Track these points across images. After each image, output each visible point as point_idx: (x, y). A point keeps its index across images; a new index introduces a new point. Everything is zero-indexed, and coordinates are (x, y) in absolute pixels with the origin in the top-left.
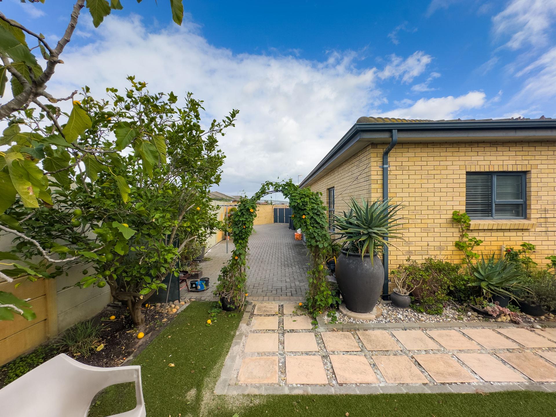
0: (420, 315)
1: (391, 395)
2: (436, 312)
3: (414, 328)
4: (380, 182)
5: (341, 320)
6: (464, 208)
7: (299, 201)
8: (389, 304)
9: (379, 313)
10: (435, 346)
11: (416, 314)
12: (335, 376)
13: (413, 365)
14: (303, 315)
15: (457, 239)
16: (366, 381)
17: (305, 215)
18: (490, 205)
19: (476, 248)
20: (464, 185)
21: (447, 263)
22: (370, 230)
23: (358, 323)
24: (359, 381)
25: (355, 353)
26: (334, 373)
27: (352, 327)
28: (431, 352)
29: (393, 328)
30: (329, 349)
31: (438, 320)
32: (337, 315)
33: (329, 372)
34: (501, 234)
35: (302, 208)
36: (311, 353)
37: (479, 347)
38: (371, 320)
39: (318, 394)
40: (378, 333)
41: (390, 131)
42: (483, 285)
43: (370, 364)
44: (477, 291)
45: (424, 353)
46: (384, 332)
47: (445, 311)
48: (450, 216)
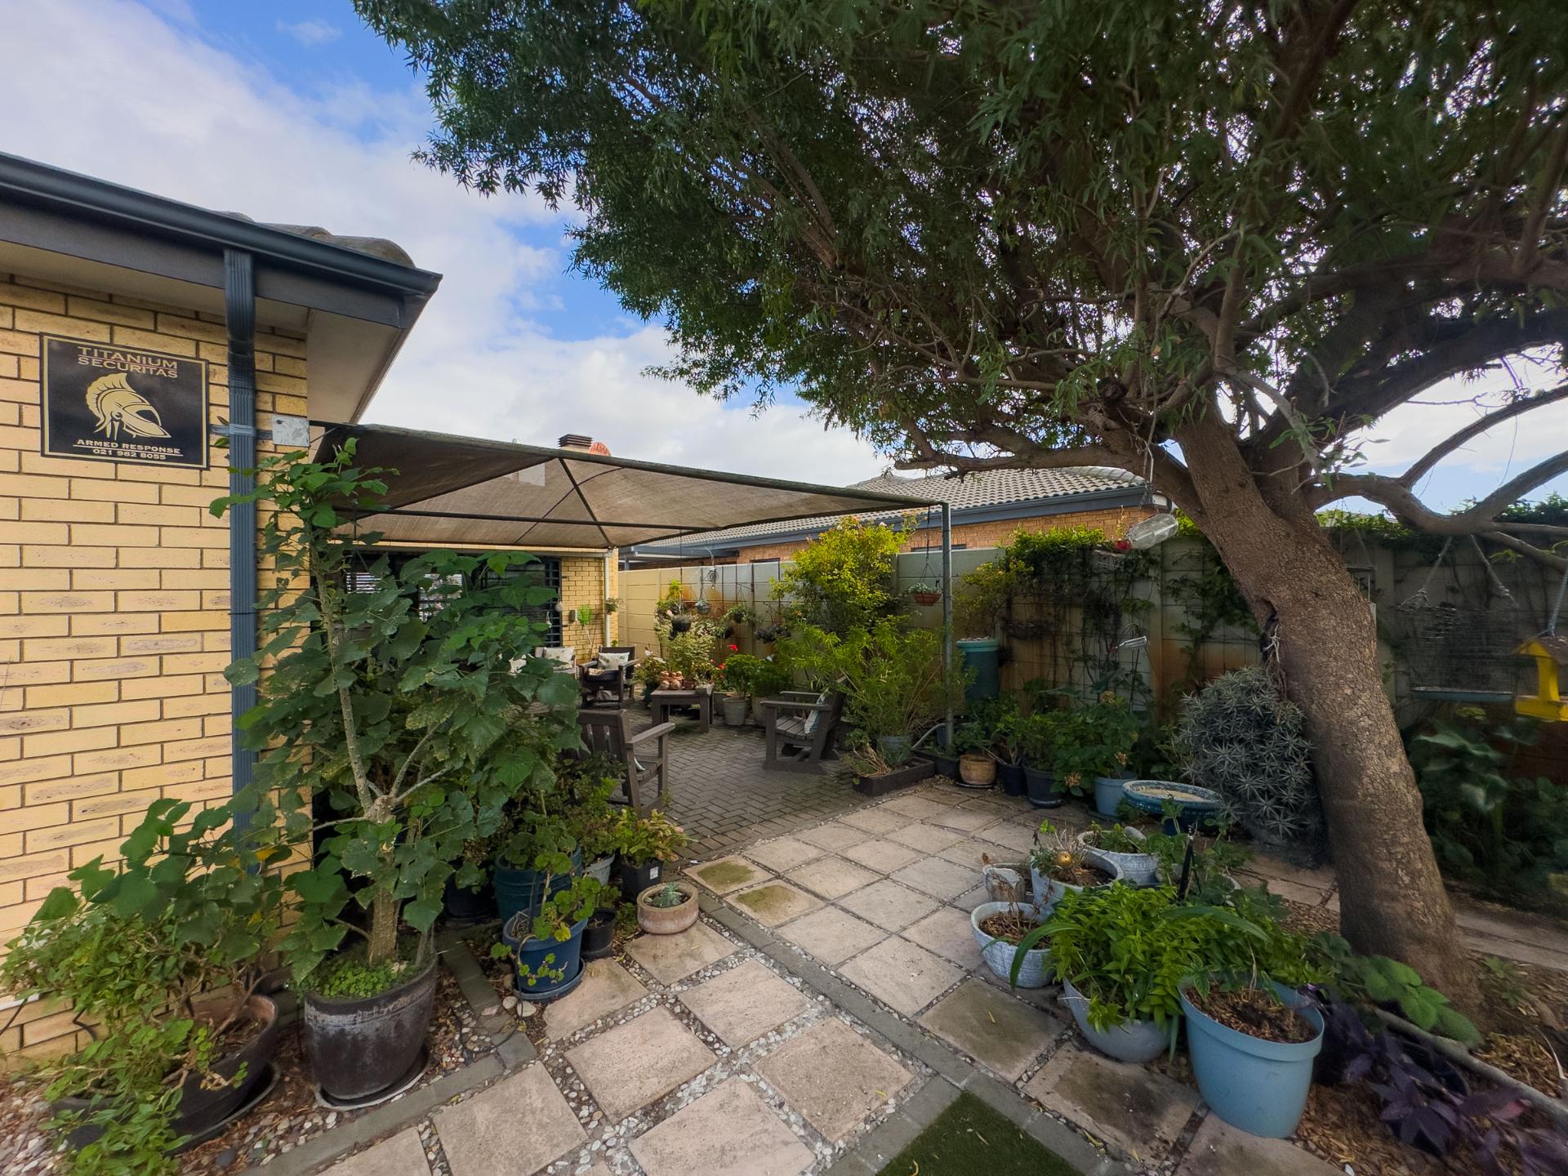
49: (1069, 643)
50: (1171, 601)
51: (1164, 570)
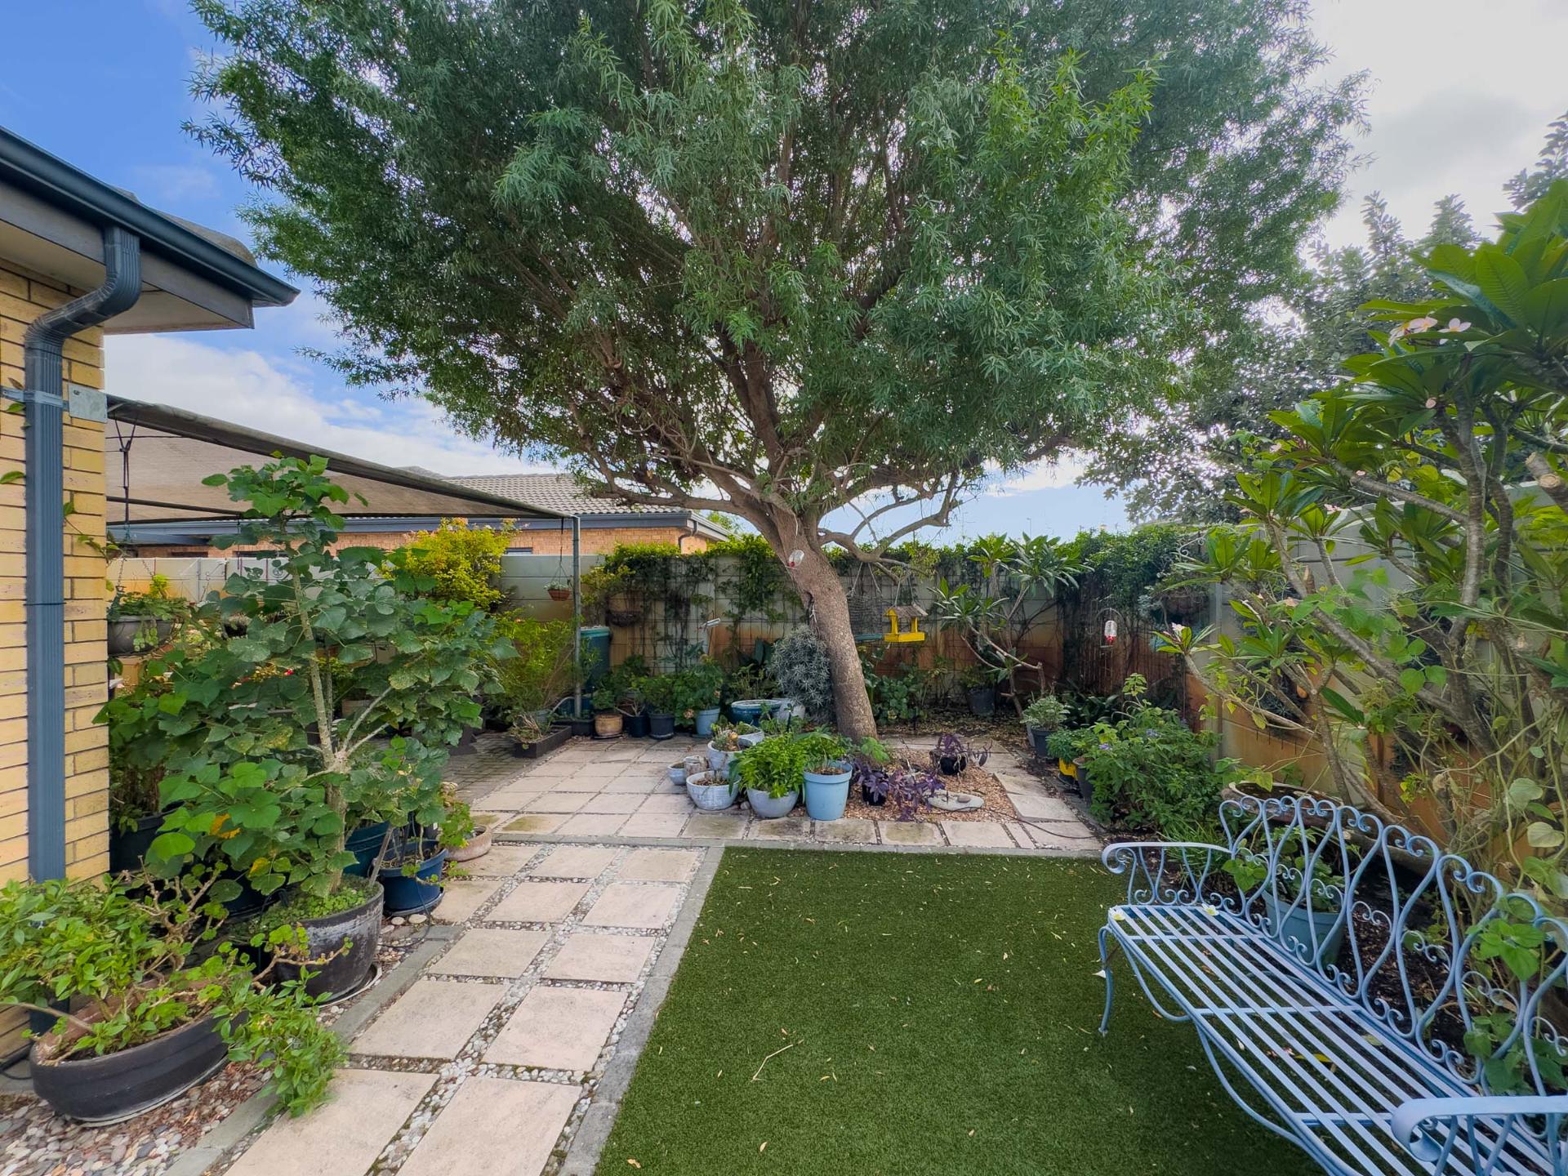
49: (654, 628)
50: (722, 596)
51: (717, 575)
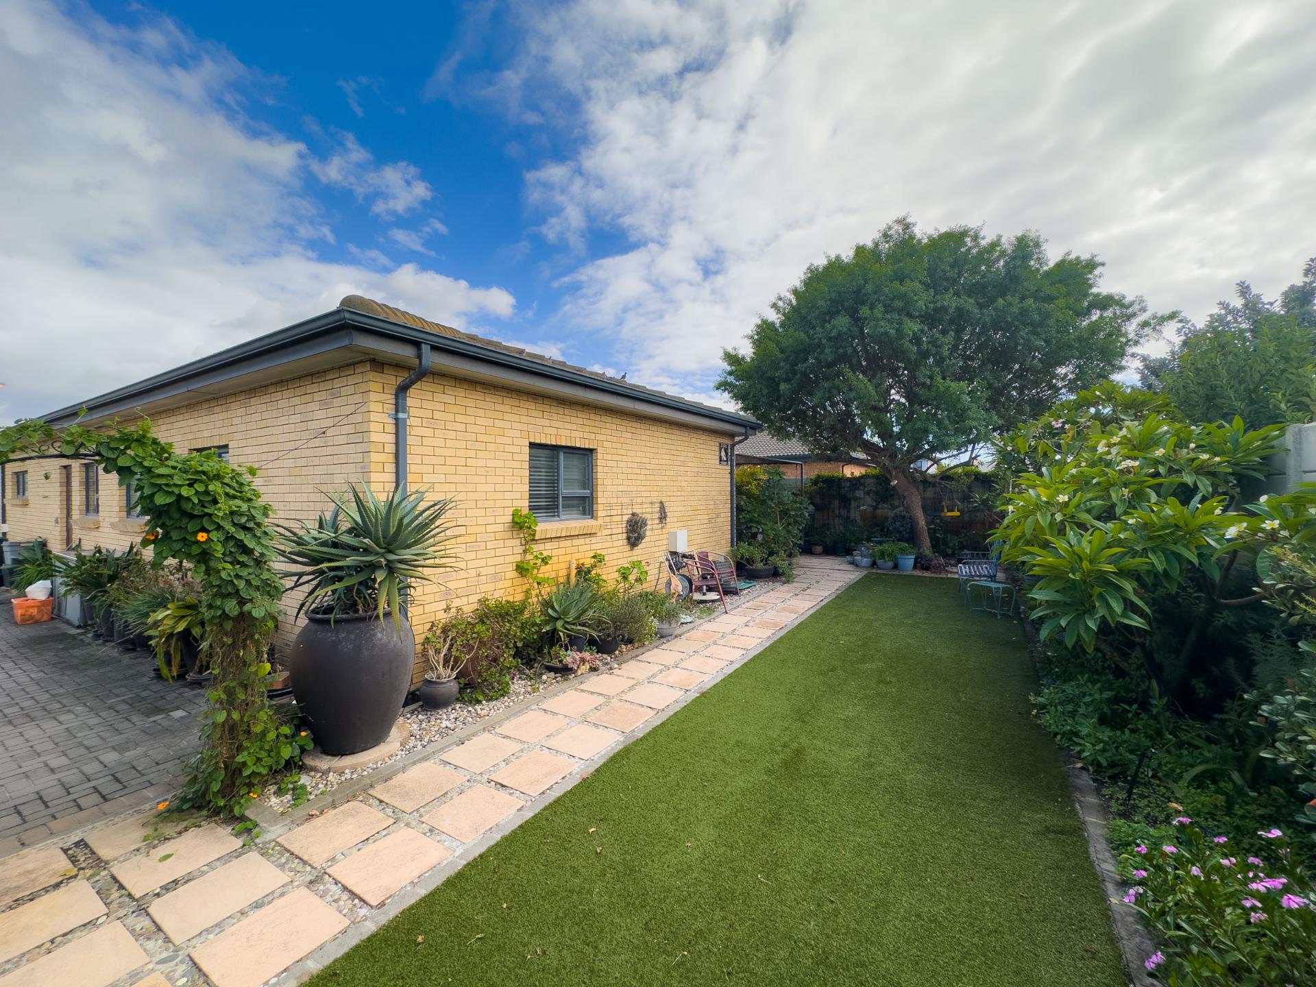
0: (478, 707)
1: (481, 856)
2: (502, 692)
3: (474, 734)
4: (391, 448)
5: (320, 786)
6: (526, 503)
7: (185, 492)
8: (416, 710)
9: (406, 734)
10: (516, 747)
11: (470, 709)
12: (361, 900)
13: (494, 792)
14: (186, 829)
15: (518, 558)
16: (428, 865)
17: (207, 531)
18: (555, 498)
19: (544, 569)
20: (526, 465)
21: (508, 602)
22: (392, 557)
23: (365, 773)
24: (416, 874)
25: (384, 833)
26: (353, 895)
27: (357, 787)
28: (513, 758)
29: (439, 751)
30: (318, 859)
31: (507, 704)
32: (304, 779)
33: (341, 903)
34: (568, 543)
35: (196, 513)
36: (270, 898)
37: (567, 720)
38: (392, 756)
39: (339, 955)
40: (415, 772)
41: (417, 344)
42: (559, 624)
43: (425, 834)
44: (552, 638)
45: (503, 764)
46: (426, 764)
47: (512, 686)
48: (509, 519)
49: (834, 511)
50: (867, 497)
51: (865, 487)
